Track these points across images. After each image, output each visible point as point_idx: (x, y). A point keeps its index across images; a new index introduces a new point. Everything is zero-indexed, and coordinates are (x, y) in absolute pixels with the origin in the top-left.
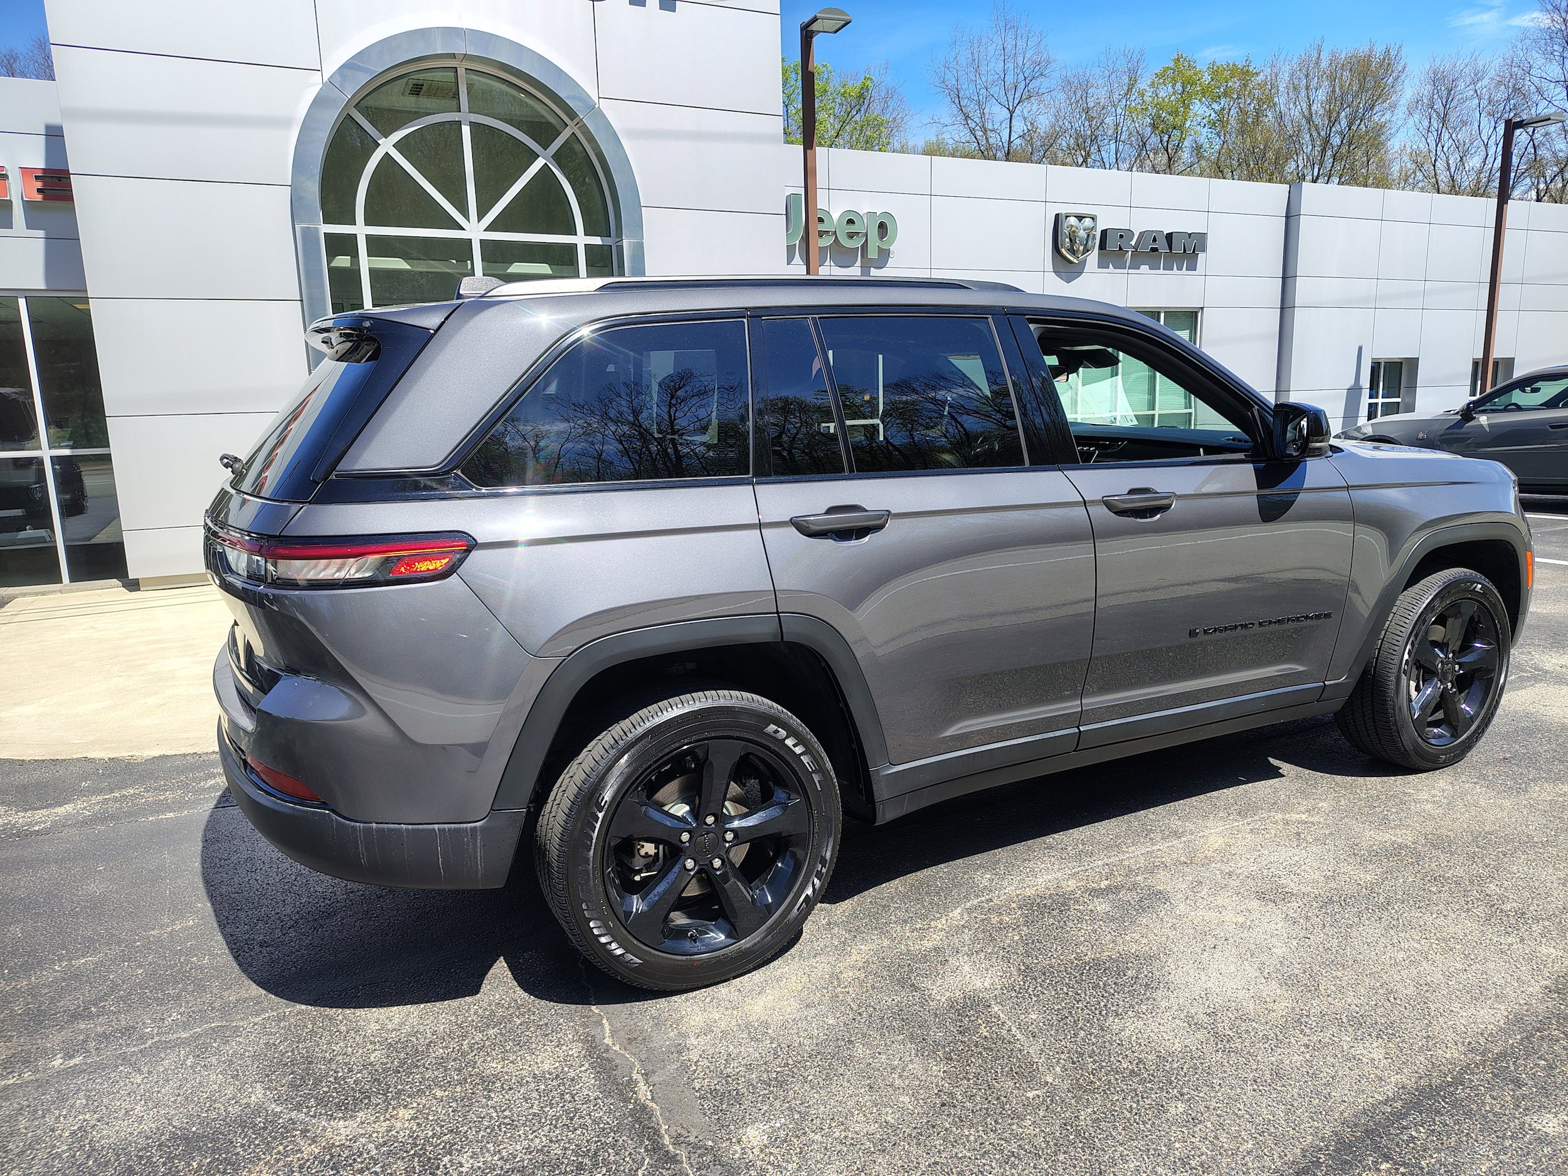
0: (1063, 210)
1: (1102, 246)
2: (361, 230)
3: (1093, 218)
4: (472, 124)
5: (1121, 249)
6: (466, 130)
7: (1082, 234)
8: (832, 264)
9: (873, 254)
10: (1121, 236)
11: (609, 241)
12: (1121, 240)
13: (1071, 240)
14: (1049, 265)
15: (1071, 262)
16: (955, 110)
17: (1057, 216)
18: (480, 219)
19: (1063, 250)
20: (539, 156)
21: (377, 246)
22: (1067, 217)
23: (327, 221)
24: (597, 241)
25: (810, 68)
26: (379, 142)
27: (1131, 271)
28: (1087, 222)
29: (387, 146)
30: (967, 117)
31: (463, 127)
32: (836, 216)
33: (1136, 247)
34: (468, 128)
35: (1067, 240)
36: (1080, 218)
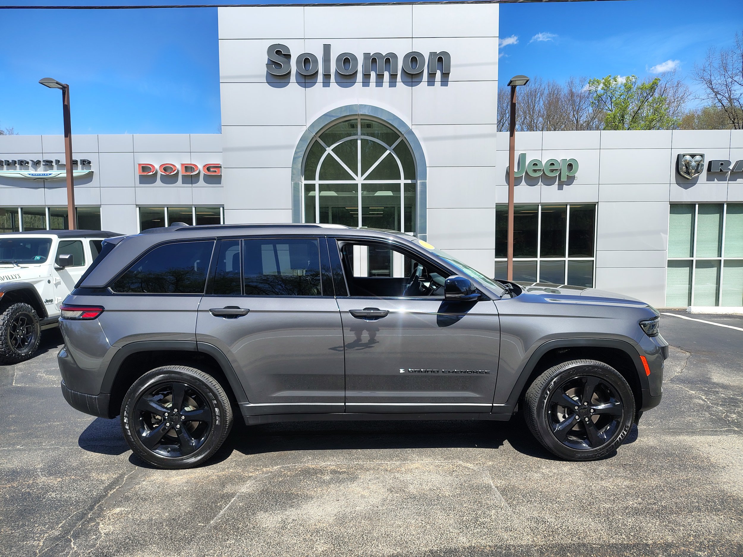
0: (682, 152)
1: (709, 169)
2: (317, 182)
3: (702, 156)
4: (362, 140)
5: (721, 171)
6: (359, 142)
7: (693, 164)
8: (542, 184)
9: (564, 179)
10: (722, 164)
11: (414, 181)
12: (722, 166)
13: (687, 167)
14: (673, 180)
15: (688, 179)
16: (709, 91)
17: (678, 155)
18: (362, 175)
19: (682, 173)
20: (387, 150)
21: (323, 188)
22: (684, 156)
23: (305, 179)
24: (409, 181)
25: (514, 102)
26: (326, 149)
27: (729, 182)
28: (698, 158)
29: (329, 150)
30: (717, 93)
31: (358, 141)
32: (544, 163)
33: (732, 171)
34: (360, 141)
35: (684, 167)
36: (693, 156)
